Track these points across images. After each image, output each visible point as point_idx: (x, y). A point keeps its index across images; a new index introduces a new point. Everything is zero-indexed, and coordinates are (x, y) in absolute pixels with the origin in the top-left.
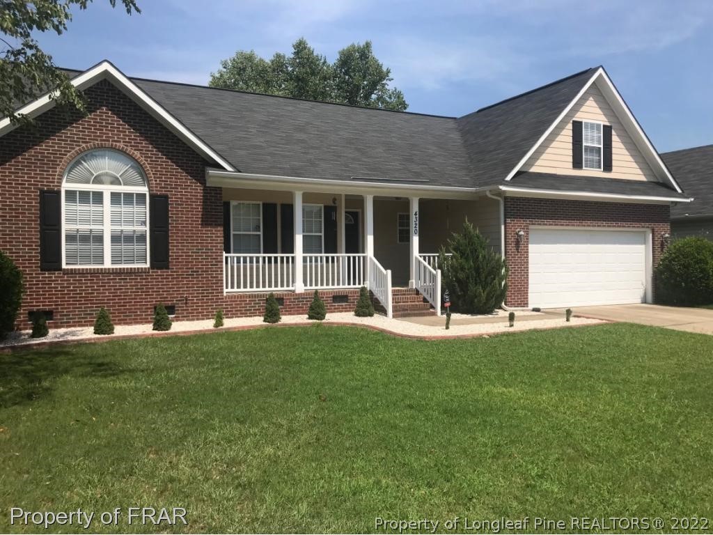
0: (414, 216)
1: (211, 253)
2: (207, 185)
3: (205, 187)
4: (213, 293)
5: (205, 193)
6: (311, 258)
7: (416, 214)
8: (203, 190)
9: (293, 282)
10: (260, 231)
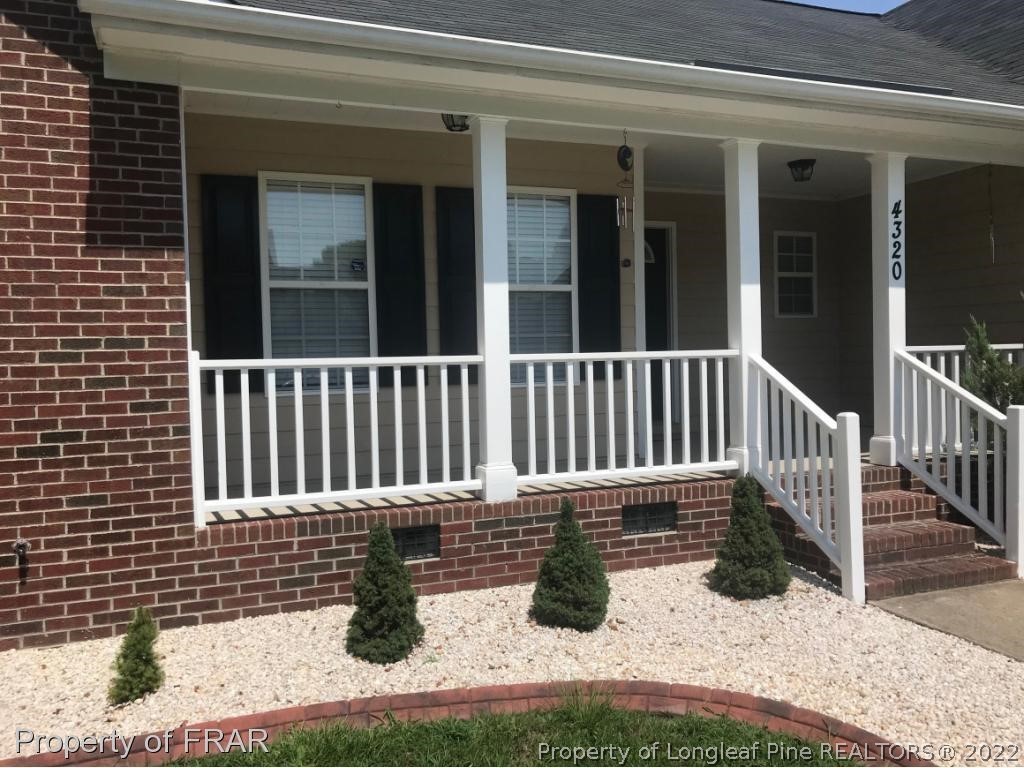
0: (891, 218)
1: (134, 356)
2: (108, 74)
3: (99, 79)
4: (147, 522)
5: (97, 106)
6: (540, 369)
7: (896, 212)
8: (92, 93)
9: (477, 459)
10: (365, 279)
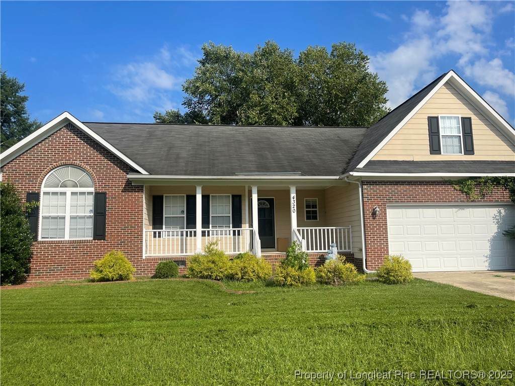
0: (292, 200)
1: (134, 229)
2: (133, 185)
4: (135, 257)
5: (131, 190)
8: (130, 187)
10: (184, 214)
